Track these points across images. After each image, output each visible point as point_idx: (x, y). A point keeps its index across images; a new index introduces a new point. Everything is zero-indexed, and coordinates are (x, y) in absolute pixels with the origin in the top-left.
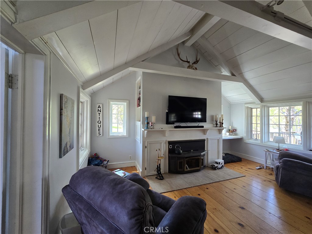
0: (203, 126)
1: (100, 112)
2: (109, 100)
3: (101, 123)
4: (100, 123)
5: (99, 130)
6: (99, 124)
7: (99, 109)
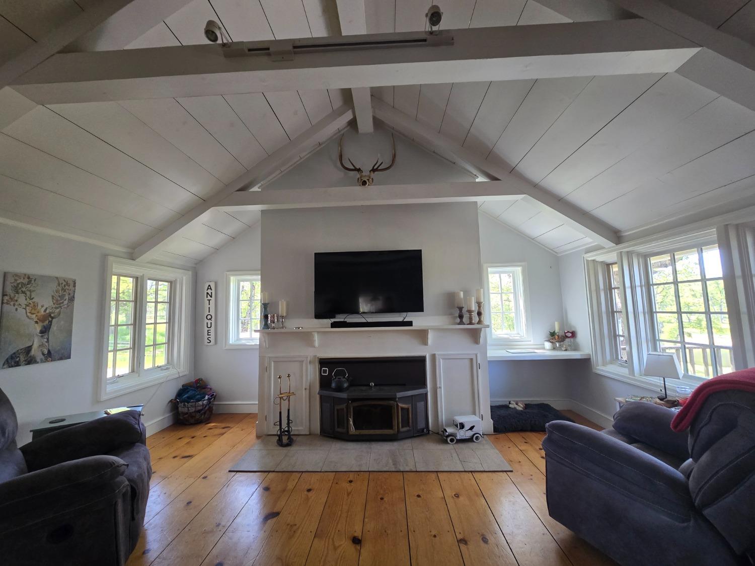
0: (412, 322)
1: (211, 297)
2: (228, 273)
3: (213, 319)
4: (210, 319)
5: (208, 332)
6: (209, 322)
7: (209, 291)
